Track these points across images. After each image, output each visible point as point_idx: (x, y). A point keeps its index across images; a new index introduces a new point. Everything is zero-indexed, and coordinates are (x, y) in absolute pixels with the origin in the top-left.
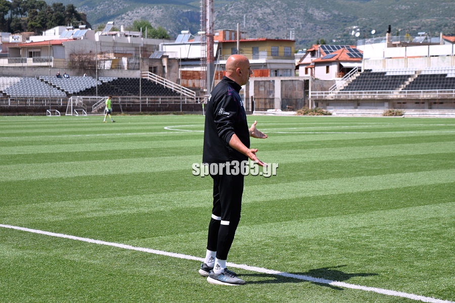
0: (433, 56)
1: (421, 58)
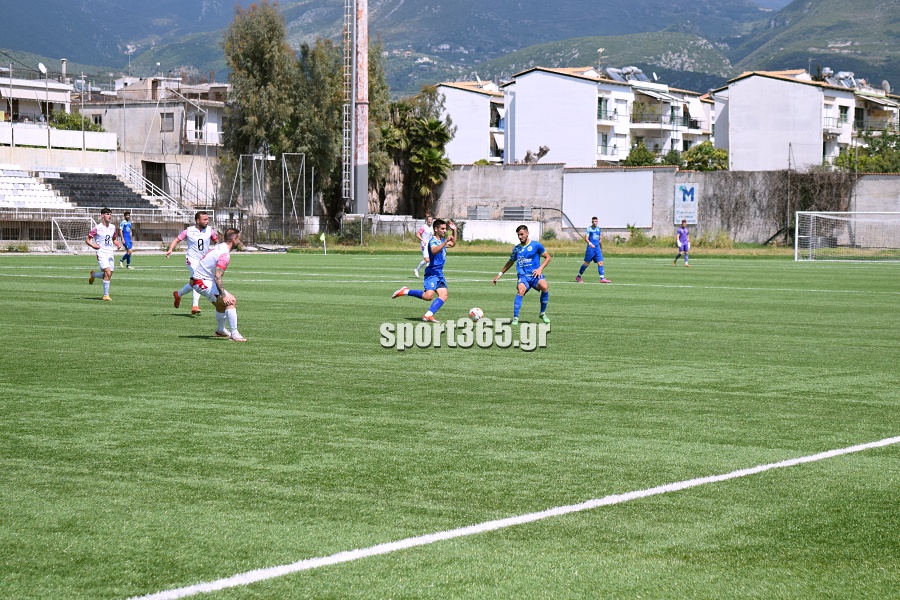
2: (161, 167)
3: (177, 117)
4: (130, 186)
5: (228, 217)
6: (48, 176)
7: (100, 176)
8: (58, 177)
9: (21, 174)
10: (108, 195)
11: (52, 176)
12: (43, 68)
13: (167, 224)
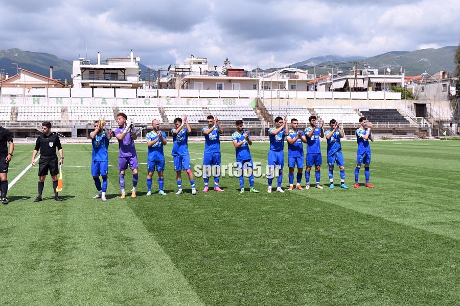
2: (423, 106)
3: (447, 86)
4: (401, 113)
5: (449, 125)
6: (363, 110)
7: (389, 110)
8: (368, 110)
9: (350, 110)
10: (387, 117)
11: (365, 110)
12: (389, 70)
13: (411, 128)
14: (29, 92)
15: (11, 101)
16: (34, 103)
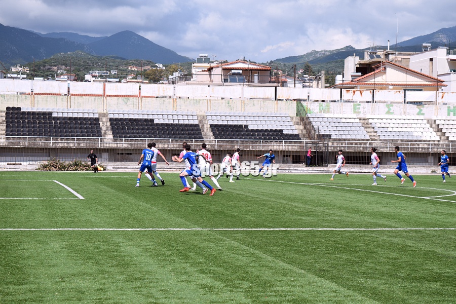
0: (110, 96)
1: (93, 98)
14: (442, 97)
15: (419, 110)
16: (449, 114)
